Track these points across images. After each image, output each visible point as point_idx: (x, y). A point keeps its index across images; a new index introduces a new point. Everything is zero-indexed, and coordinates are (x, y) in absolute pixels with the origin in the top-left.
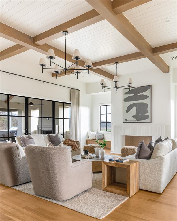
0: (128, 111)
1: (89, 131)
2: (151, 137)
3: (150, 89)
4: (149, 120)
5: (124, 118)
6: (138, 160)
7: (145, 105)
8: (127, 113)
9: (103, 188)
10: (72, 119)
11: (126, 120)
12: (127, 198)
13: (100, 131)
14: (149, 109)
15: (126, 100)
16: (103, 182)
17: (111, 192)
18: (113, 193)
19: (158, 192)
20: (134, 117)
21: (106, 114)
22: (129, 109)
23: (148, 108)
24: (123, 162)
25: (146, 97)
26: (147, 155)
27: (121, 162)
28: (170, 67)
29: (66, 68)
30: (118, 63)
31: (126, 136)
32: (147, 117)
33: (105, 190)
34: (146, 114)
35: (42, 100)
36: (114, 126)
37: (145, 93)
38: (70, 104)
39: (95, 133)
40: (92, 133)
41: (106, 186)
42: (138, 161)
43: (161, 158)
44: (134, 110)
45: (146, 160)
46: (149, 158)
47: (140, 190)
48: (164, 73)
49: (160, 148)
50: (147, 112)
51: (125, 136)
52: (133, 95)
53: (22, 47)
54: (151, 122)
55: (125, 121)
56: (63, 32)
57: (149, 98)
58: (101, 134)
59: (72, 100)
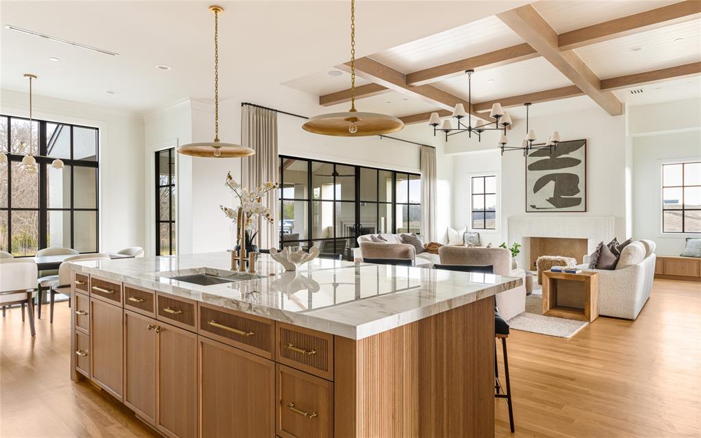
0: (536, 189)
1: (449, 228)
2: (586, 240)
3: (584, 146)
4: (581, 207)
5: (529, 203)
6: (595, 270)
7: (574, 179)
8: (535, 193)
9: (544, 312)
10: (424, 205)
11: (534, 207)
12: (586, 324)
13: (470, 229)
14: (581, 186)
15: (532, 167)
16: (544, 304)
17: (559, 317)
18: (562, 317)
19: (630, 318)
20: (550, 200)
21: (485, 194)
22: (539, 186)
23: (579, 185)
24: (577, 272)
25: (575, 162)
26: (611, 263)
27: (574, 272)
28: (624, 104)
29: (470, 127)
30: (530, 104)
31: (533, 239)
32: (578, 201)
33: (548, 314)
34: (576, 196)
35: (378, 169)
36: (508, 219)
37: (572, 155)
38: (420, 175)
39: (461, 233)
40: (455, 232)
41: (548, 309)
42: (595, 273)
43: (635, 268)
44: (549, 189)
45: (609, 271)
46: (613, 268)
47: (600, 316)
48: (612, 115)
49: (632, 252)
50: (578, 191)
51: (531, 238)
52: (548, 157)
53: (383, 88)
54: (586, 211)
55: (530, 209)
56: (466, 72)
57: (582, 165)
58: (474, 235)
59: (424, 169)
